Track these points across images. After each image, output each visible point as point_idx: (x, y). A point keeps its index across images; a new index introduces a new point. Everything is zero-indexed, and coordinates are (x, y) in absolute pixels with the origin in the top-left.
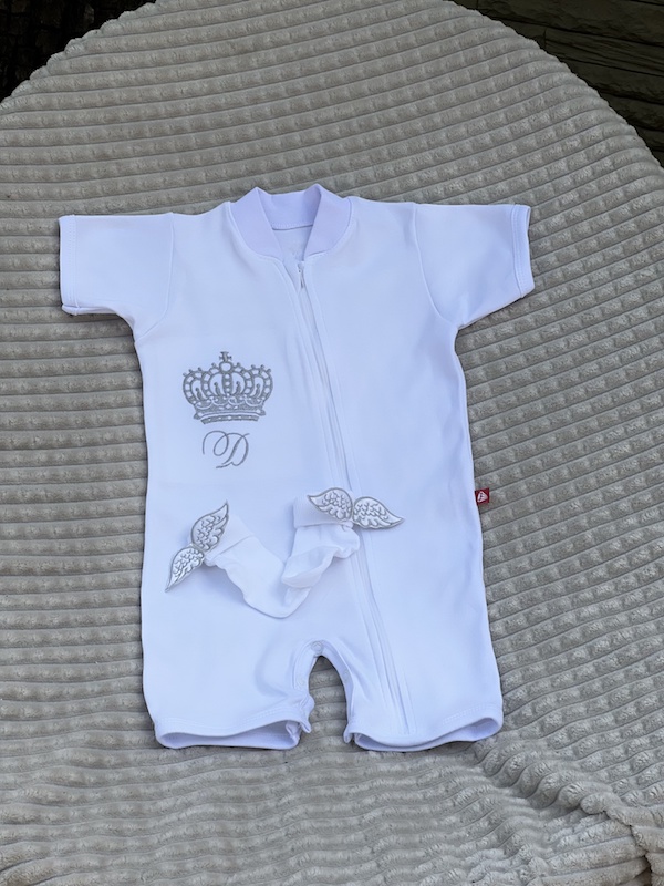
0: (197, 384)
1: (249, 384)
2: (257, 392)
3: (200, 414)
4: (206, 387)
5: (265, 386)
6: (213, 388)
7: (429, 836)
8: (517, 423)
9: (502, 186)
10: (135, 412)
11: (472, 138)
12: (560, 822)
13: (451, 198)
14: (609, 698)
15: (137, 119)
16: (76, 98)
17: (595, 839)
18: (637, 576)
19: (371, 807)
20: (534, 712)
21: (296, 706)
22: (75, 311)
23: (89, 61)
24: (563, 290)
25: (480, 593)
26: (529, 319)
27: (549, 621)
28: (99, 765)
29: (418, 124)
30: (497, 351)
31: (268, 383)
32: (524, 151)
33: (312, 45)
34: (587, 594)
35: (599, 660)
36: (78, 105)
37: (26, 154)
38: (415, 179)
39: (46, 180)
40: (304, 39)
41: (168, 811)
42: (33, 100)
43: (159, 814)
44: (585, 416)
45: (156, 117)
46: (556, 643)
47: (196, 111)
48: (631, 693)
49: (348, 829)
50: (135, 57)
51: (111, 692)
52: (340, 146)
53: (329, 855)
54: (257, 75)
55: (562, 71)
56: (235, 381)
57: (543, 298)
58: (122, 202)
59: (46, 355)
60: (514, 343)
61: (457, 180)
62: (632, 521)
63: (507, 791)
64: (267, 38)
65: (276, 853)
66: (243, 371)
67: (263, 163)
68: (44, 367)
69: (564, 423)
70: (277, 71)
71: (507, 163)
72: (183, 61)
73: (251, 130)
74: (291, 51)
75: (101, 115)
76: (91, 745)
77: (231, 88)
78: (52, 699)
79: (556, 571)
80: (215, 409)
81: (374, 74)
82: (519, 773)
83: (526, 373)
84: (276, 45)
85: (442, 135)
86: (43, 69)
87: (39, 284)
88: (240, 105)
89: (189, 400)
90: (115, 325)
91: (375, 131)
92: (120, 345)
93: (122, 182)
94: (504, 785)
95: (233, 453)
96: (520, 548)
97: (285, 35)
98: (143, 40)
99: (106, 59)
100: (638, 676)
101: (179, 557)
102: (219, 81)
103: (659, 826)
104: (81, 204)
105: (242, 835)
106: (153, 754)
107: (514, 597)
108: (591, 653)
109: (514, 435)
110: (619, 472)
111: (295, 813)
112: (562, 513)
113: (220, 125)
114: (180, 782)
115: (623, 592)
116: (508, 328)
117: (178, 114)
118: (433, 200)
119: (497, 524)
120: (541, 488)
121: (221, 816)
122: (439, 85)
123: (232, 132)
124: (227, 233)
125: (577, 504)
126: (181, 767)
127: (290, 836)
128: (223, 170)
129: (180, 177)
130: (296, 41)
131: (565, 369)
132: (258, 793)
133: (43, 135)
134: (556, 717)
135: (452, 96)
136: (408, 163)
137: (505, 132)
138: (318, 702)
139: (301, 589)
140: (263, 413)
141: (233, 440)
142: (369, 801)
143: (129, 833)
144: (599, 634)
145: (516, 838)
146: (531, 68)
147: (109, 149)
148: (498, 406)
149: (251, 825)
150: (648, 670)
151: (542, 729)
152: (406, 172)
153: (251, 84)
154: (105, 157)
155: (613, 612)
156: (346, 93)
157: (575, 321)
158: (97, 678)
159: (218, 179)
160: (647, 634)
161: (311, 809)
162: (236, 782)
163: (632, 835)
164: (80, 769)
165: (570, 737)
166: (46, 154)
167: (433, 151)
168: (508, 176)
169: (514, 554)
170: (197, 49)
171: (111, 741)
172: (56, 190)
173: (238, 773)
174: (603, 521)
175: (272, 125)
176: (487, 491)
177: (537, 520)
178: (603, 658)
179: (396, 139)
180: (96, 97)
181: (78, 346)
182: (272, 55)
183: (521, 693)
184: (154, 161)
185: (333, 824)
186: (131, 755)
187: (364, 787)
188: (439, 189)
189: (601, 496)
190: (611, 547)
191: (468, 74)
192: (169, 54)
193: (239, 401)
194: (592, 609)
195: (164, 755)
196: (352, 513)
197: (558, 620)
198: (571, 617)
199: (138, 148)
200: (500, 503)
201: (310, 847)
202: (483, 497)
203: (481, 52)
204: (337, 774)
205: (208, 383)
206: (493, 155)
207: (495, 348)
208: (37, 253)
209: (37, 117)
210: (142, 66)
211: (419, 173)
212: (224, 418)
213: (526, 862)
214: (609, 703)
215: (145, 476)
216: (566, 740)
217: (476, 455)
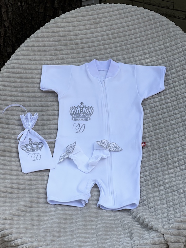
0: (73, 110)
1: (87, 111)
2: (89, 113)
3: (73, 118)
4: (76, 111)
5: (91, 112)
6: (77, 112)
7: (112, 233)
8: (156, 125)
9: (160, 61)
10: (56, 117)
11: (154, 48)
12: (147, 232)
13: (146, 64)
14: (167, 200)
15: (66, 40)
16: (50, 34)
17: (154, 237)
18: (180, 168)
19: (100, 224)
20: (147, 203)
21: (85, 196)
22: (43, 90)
23: (55, 25)
24: (172, 90)
25: (139, 170)
26: (163, 97)
27: (155, 179)
28: (31, 207)
29: (140, 44)
30: (153, 106)
31: (92, 111)
32: (167, 52)
33: (114, 22)
34: (166, 172)
35: (166, 190)
36: (51, 36)
37: (36, 48)
38: (137, 59)
39: (41, 55)
40: (112, 20)
41: (46, 220)
42: (39, 35)
43: (44, 221)
44: (173, 124)
45: (71, 40)
46: (156, 185)
47: (82, 39)
48: (172, 199)
49: (92, 229)
50: (67, 24)
51: (38, 189)
52: (119, 49)
53: (85, 235)
54: (99, 30)
55: (180, 30)
56: (83, 110)
57: (167, 92)
58: (60, 62)
59: (35, 101)
60: (158, 104)
61: (148, 59)
62: (181, 153)
63: (136, 223)
64: (102, 20)
65: (71, 233)
66: (86, 107)
67: (98, 53)
68: (34, 104)
69: (168, 126)
70: (104, 29)
71: (162, 55)
72: (79, 25)
73: (96, 44)
74: (108, 23)
75: (57, 39)
76: (30, 202)
77: (92, 33)
78: (23, 189)
79: (160, 165)
80: (77, 117)
81: (130, 30)
82: (140, 218)
83: (160, 112)
84: (105, 22)
85: (146, 47)
86: (43, 27)
87: (35, 82)
88: (93, 37)
89: (71, 114)
90: (53, 94)
91: (128, 45)
92: (55, 99)
93: (60, 57)
94: (136, 221)
95: (81, 129)
96: (152, 159)
97: (107, 19)
98: (70, 20)
99: (59, 25)
100: (175, 195)
101: (62, 155)
102: (88, 31)
103: (171, 235)
104: (49, 62)
105: (64, 228)
106: (46, 205)
107: (148, 172)
108: (164, 188)
109: (154, 128)
110: (180, 140)
111: (79, 224)
112: (164, 150)
113: (88, 42)
114: (52, 213)
115: (176, 172)
116: (157, 100)
117: (77, 39)
118: (141, 64)
119: (147, 152)
120: (159, 143)
121: (60, 223)
122: (146, 34)
123: (91, 44)
124: (86, 71)
125: (168, 148)
126: (53, 209)
127: (77, 229)
128: (87, 54)
129: (76, 56)
130: (110, 21)
131: (170, 111)
132: (71, 218)
133: (41, 44)
134: (152, 204)
135: (150, 36)
136: (136, 54)
137: (162, 47)
138: (92, 196)
139: (93, 166)
140: (90, 119)
141: (81, 125)
142: (99, 222)
143: (35, 225)
144: (167, 183)
145: (133, 235)
146: (171, 30)
147: (58, 48)
148: (151, 120)
149: (67, 226)
150: (178, 194)
151: (148, 207)
152: (135, 57)
153: (97, 32)
154: (56, 50)
155: (172, 177)
156: (122, 35)
157: (174, 98)
158: (36, 185)
159: (86, 57)
160: (179, 184)
161: (83, 223)
162: (66, 214)
163: (164, 237)
164: (26, 207)
165: (155, 210)
166: (41, 49)
167: (143, 51)
168: (162, 58)
169: (150, 160)
170: (83, 22)
171: (36, 201)
172: (43, 58)
173: (67, 212)
174: (174, 153)
175: (101, 43)
176: (145, 143)
177: (157, 152)
178: (167, 190)
179: (134, 48)
180: (56, 34)
181: (43, 99)
182: (103, 24)
183: (145, 197)
184: (69, 52)
185: (88, 228)
186: (40, 205)
187: (99, 219)
188: (143, 61)
189: (174, 146)
190: (174, 160)
191: (154, 31)
192: (76, 23)
193: (84, 115)
194: (167, 176)
195: (49, 206)
196: (109, 147)
197: (158, 179)
198: (161, 178)
199: (65, 48)
200: (148, 146)
201: (80, 233)
202: (144, 144)
203: (159, 25)
204: (93, 215)
205: (76, 110)
206: (159, 52)
207: (153, 105)
208: (36, 74)
209: (40, 39)
210: (69, 26)
211: (139, 57)
212: (79, 120)
213: (134, 241)
214: (166, 202)
215: (56, 134)
216: (154, 211)
217: (144, 133)
